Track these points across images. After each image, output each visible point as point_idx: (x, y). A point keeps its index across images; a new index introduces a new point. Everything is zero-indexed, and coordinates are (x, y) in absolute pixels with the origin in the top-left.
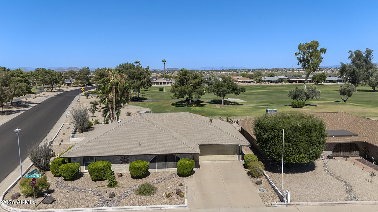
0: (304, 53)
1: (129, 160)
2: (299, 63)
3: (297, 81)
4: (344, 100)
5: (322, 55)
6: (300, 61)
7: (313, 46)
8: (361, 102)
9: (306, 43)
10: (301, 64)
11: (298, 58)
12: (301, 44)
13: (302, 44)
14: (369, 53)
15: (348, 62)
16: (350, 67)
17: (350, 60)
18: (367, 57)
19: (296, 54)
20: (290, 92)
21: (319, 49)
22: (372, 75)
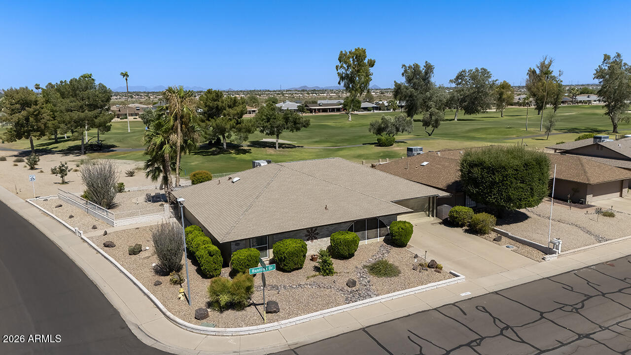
0: (347, 66)
1: (317, 234)
2: (340, 81)
3: (320, 109)
4: (429, 134)
5: (371, 70)
6: (342, 78)
7: (359, 56)
8: (453, 136)
9: (350, 50)
10: (342, 84)
11: (338, 73)
12: (342, 52)
13: (344, 52)
14: (429, 68)
15: (402, 80)
16: (407, 89)
17: (404, 77)
18: (426, 73)
19: (337, 67)
20: (372, 125)
21: (366, 61)
22: (430, 99)
